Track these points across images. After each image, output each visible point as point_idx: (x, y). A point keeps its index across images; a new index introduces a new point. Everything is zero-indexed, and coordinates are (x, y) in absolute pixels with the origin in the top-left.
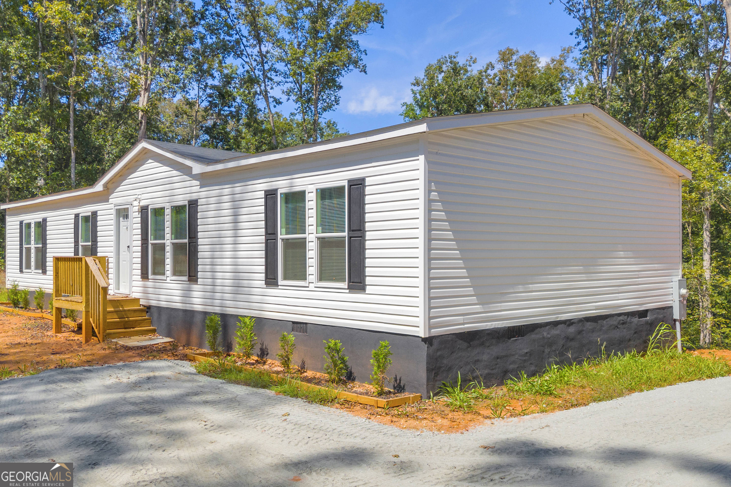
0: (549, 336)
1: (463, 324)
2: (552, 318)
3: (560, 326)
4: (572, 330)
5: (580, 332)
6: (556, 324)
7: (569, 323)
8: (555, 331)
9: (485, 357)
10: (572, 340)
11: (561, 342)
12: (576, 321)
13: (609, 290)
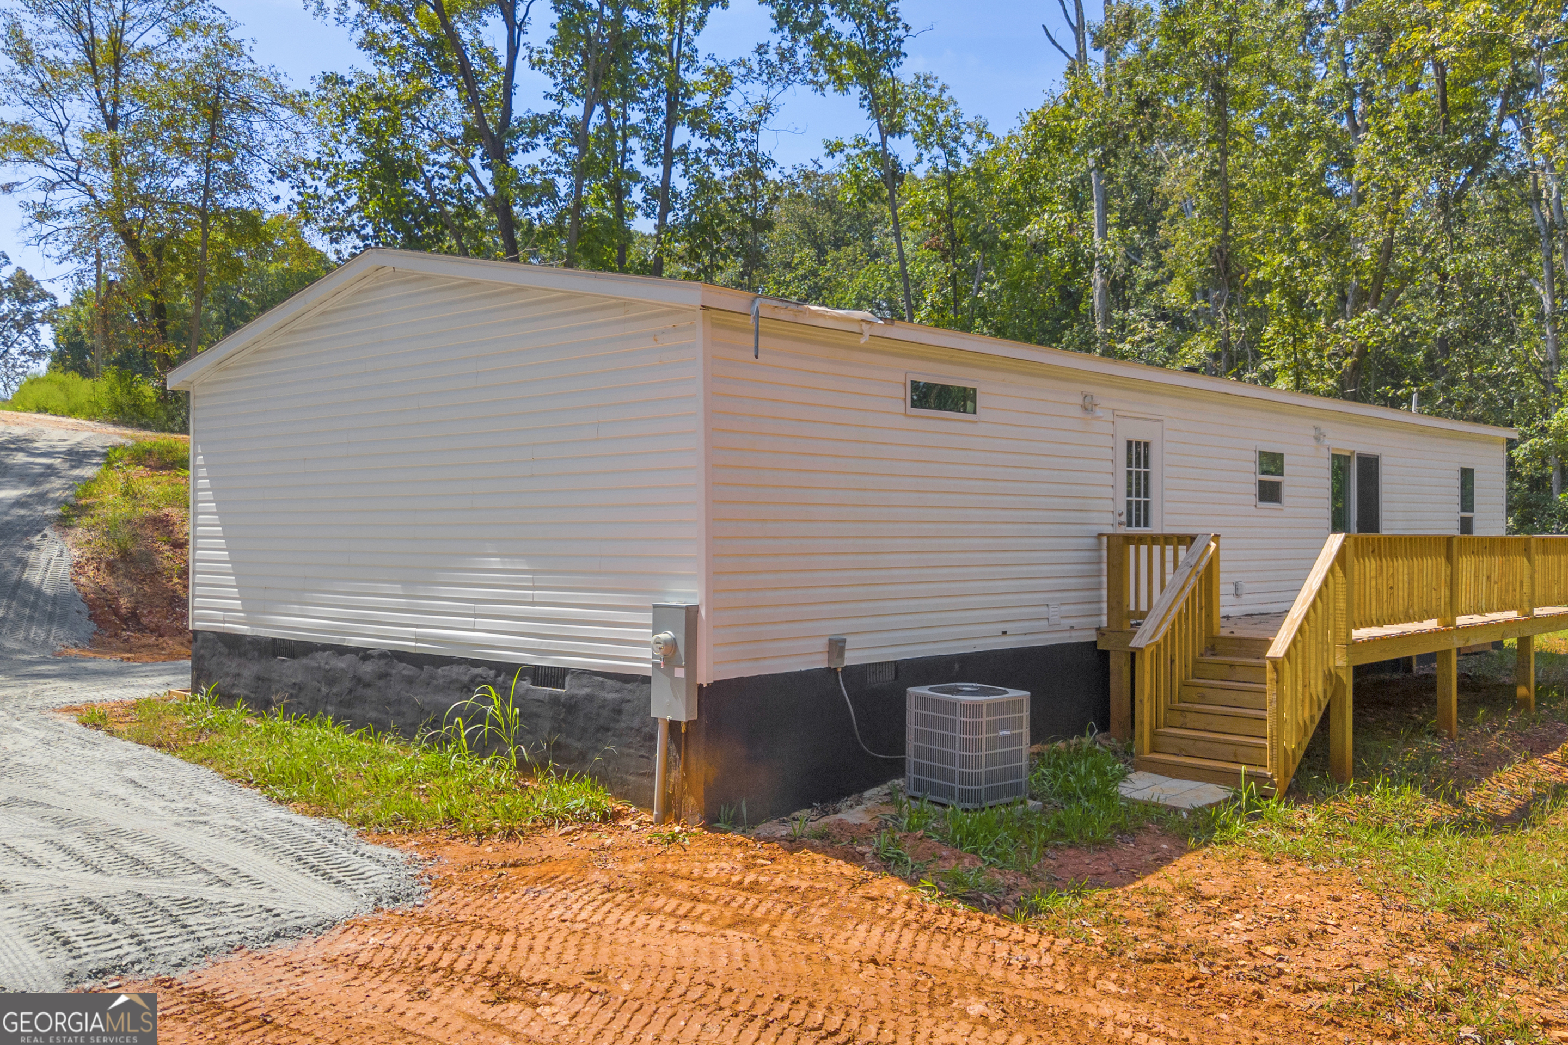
0: (327, 667)
1: (224, 622)
2: (335, 639)
3: (349, 657)
4: (368, 668)
5: (383, 676)
6: (341, 651)
7: (364, 654)
8: (341, 663)
9: (246, 673)
10: (368, 685)
11: (347, 684)
12: (375, 653)
13: (450, 607)
